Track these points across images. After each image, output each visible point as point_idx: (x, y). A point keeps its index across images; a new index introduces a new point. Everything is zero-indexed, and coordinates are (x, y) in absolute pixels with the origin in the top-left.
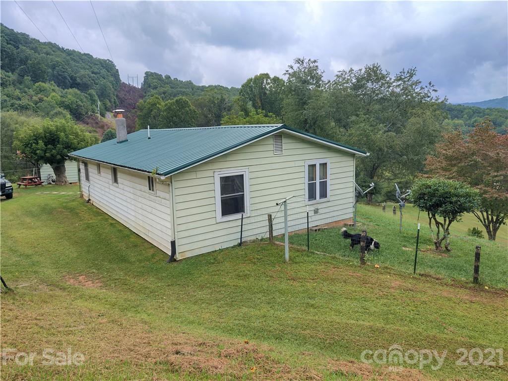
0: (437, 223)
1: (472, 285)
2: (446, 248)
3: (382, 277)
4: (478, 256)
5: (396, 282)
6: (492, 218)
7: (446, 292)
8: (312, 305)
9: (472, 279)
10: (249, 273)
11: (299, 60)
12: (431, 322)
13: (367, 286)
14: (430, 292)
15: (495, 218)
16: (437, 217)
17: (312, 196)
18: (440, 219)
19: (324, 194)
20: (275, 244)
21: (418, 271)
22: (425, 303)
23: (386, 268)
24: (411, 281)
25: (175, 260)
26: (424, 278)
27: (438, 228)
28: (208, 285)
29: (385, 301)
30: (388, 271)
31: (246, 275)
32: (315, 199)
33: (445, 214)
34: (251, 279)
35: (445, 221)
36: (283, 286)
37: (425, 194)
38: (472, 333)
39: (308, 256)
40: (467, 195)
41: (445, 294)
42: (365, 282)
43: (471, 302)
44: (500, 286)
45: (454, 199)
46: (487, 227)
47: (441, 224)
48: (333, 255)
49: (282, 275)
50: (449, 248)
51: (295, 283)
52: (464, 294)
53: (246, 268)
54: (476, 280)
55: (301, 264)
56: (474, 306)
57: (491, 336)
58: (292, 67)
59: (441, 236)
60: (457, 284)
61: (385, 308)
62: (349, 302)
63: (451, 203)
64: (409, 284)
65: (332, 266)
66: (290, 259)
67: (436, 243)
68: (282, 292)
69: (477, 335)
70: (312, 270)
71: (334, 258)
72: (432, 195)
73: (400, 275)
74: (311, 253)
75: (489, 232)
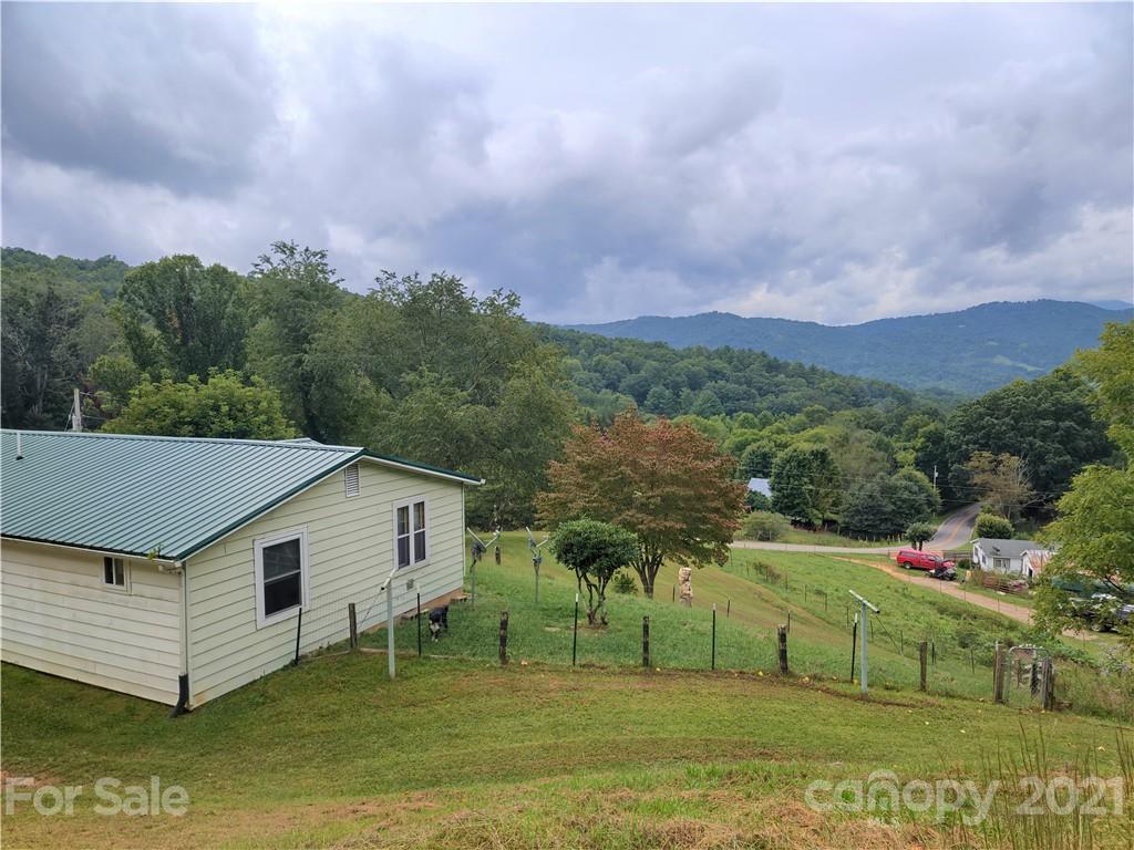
0: (590, 585)
1: (642, 669)
2: (603, 619)
3: (535, 678)
4: (646, 628)
5: (554, 682)
6: (647, 558)
7: (614, 683)
8: (457, 735)
9: (641, 661)
10: (336, 708)
11: (285, 246)
12: (607, 724)
13: (519, 694)
14: (598, 687)
15: (650, 558)
16: (588, 575)
17: (404, 560)
18: (594, 580)
19: (421, 555)
20: (361, 653)
21: (577, 662)
22: (594, 702)
23: (537, 663)
24: (571, 676)
25: (187, 711)
26: (586, 670)
27: (591, 591)
28: (277, 740)
29: (548, 709)
30: (541, 667)
31: (333, 713)
32: (408, 564)
33: (600, 572)
34: (346, 717)
35: (600, 581)
36: (400, 717)
37: (572, 545)
38: (651, 729)
39: (423, 665)
40: (625, 543)
41: (614, 687)
42: (515, 690)
43: (645, 691)
44: (673, 664)
45: (611, 550)
46: (642, 573)
47: (595, 586)
48: (458, 656)
49: (393, 702)
50: (606, 620)
51: (418, 710)
52: (634, 683)
53: (329, 701)
54: (646, 662)
55: (416, 679)
56: (649, 695)
57: (670, 728)
58: (268, 260)
59: (595, 604)
60: (626, 671)
61: (551, 720)
62: (503, 721)
63: (607, 555)
64: (570, 682)
65: (463, 674)
66: (397, 675)
67: (589, 616)
68: (404, 727)
69: (656, 728)
70: (435, 685)
71: (461, 661)
72: (582, 546)
73: (556, 670)
74: (425, 658)
75: (644, 580)
